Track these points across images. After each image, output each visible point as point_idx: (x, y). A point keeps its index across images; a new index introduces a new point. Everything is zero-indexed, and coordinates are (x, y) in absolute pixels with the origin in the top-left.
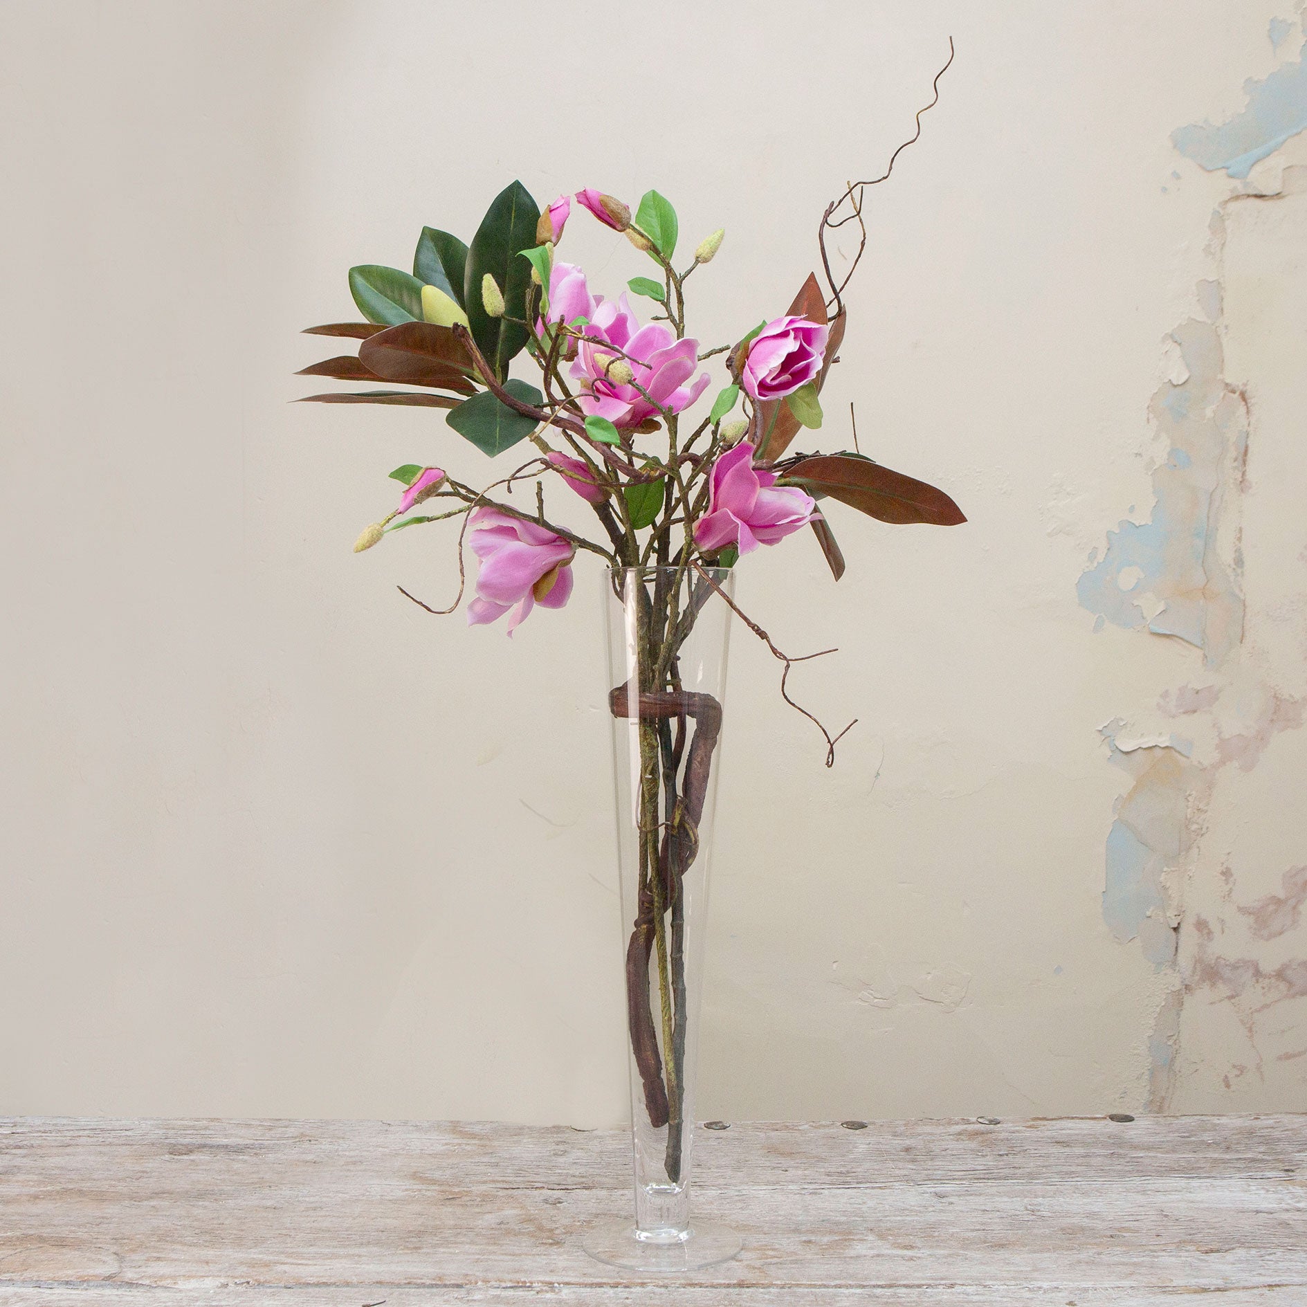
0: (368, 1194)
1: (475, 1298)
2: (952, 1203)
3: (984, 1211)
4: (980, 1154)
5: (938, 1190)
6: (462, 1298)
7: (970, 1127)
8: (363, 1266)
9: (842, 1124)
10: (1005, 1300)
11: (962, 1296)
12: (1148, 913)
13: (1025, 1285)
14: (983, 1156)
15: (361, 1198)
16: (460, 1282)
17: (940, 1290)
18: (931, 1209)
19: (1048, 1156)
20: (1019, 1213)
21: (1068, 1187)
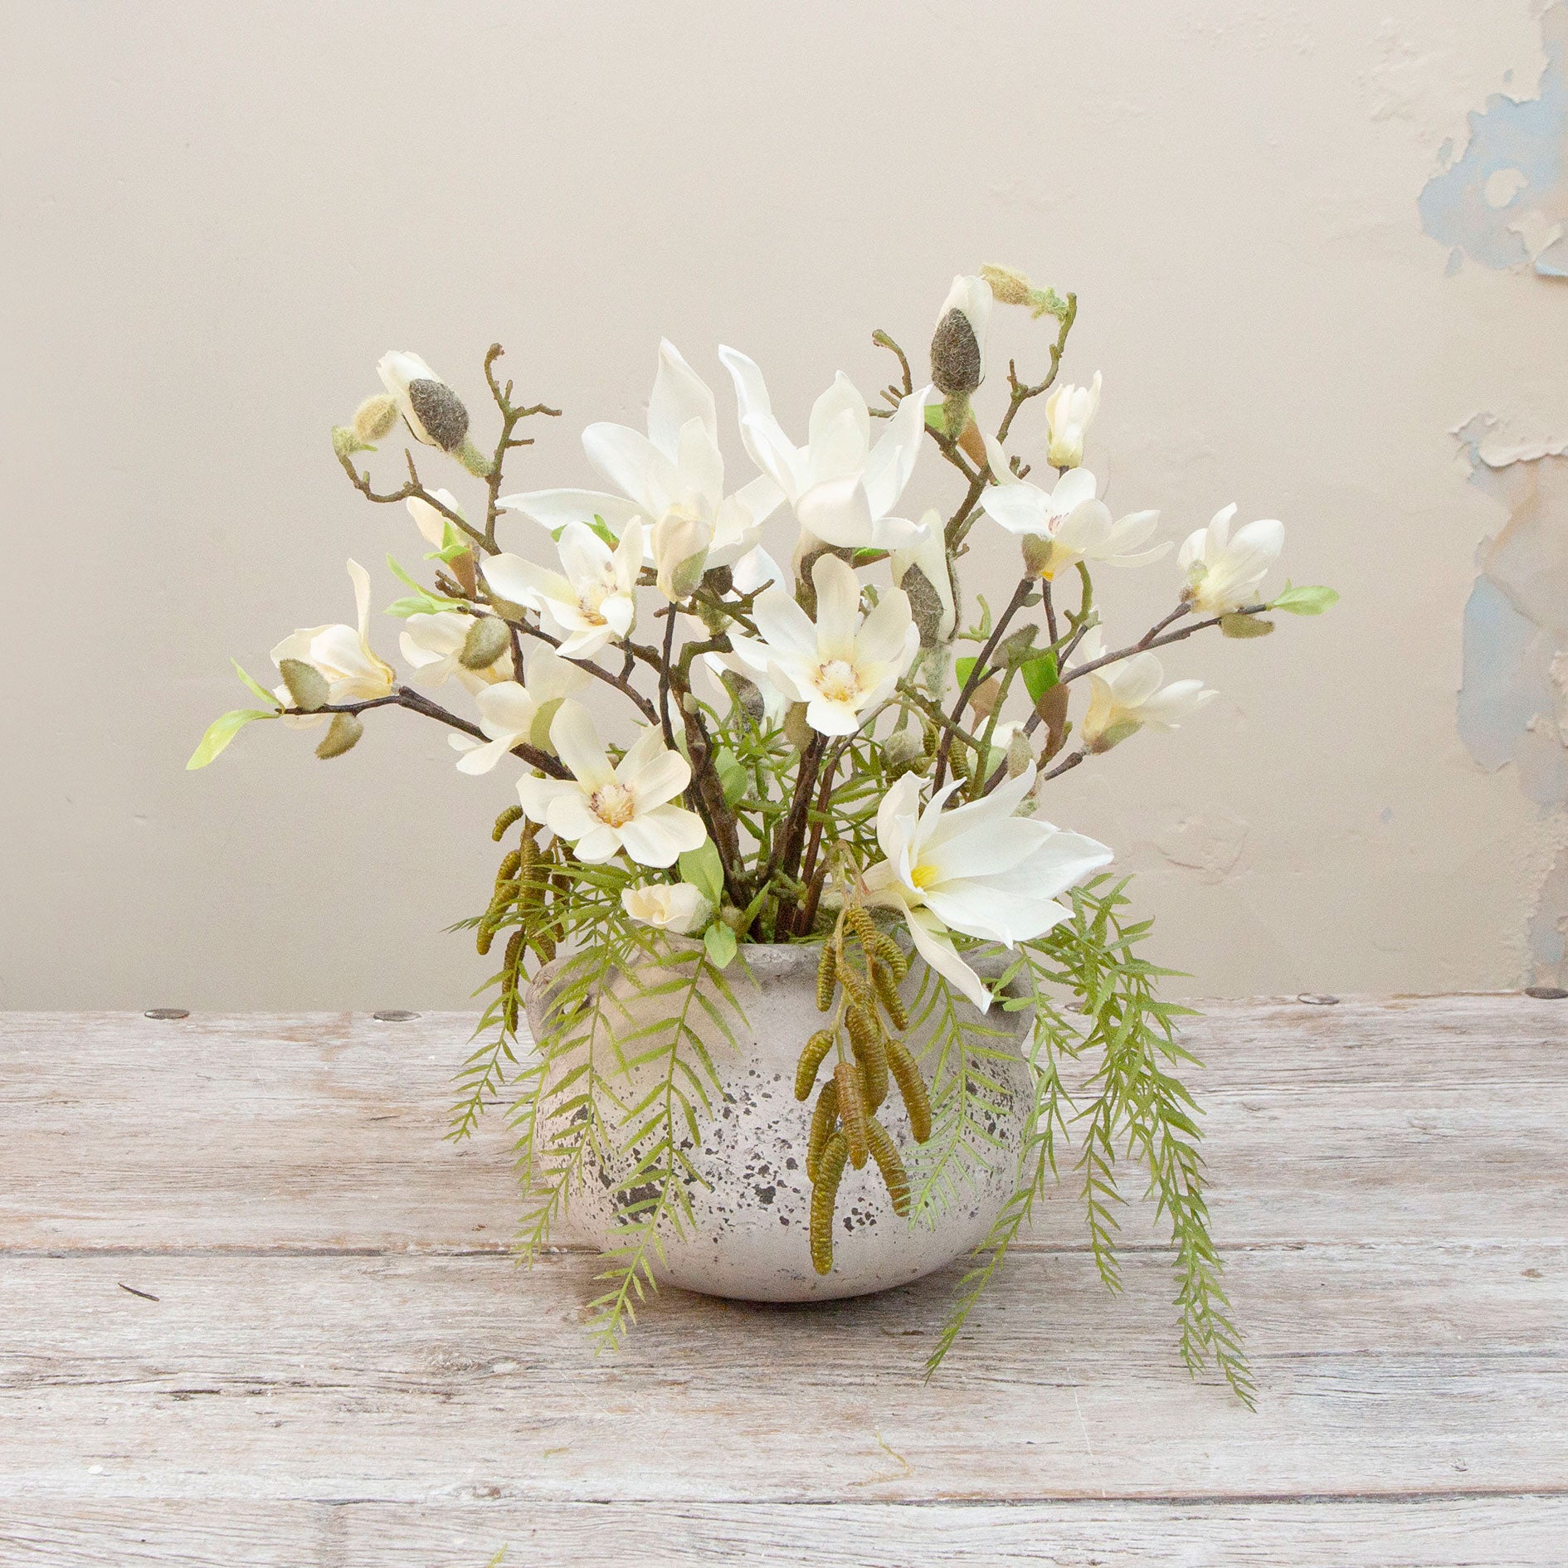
0: (235, 1112)
1: (400, 1272)
2: (1276, 1118)
3: (1335, 1128)
4: (1312, 1046)
5: (1246, 1099)
6: (375, 1272)
7: (1288, 1009)
8: (199, 1221)
9: (1066, 1007)
10: (1403, 1268)
11: (1319, 1262)
12: (1530, 724)
13: (1437, 1243)
14: (1318, 1049)
15: (221, 1118)
16: (373, 1246)
17: (1277, 1253)
18: (1239, 1127)
19: (1432, 1047)
20: (1400, 1131)
21: (1478, 1092)
